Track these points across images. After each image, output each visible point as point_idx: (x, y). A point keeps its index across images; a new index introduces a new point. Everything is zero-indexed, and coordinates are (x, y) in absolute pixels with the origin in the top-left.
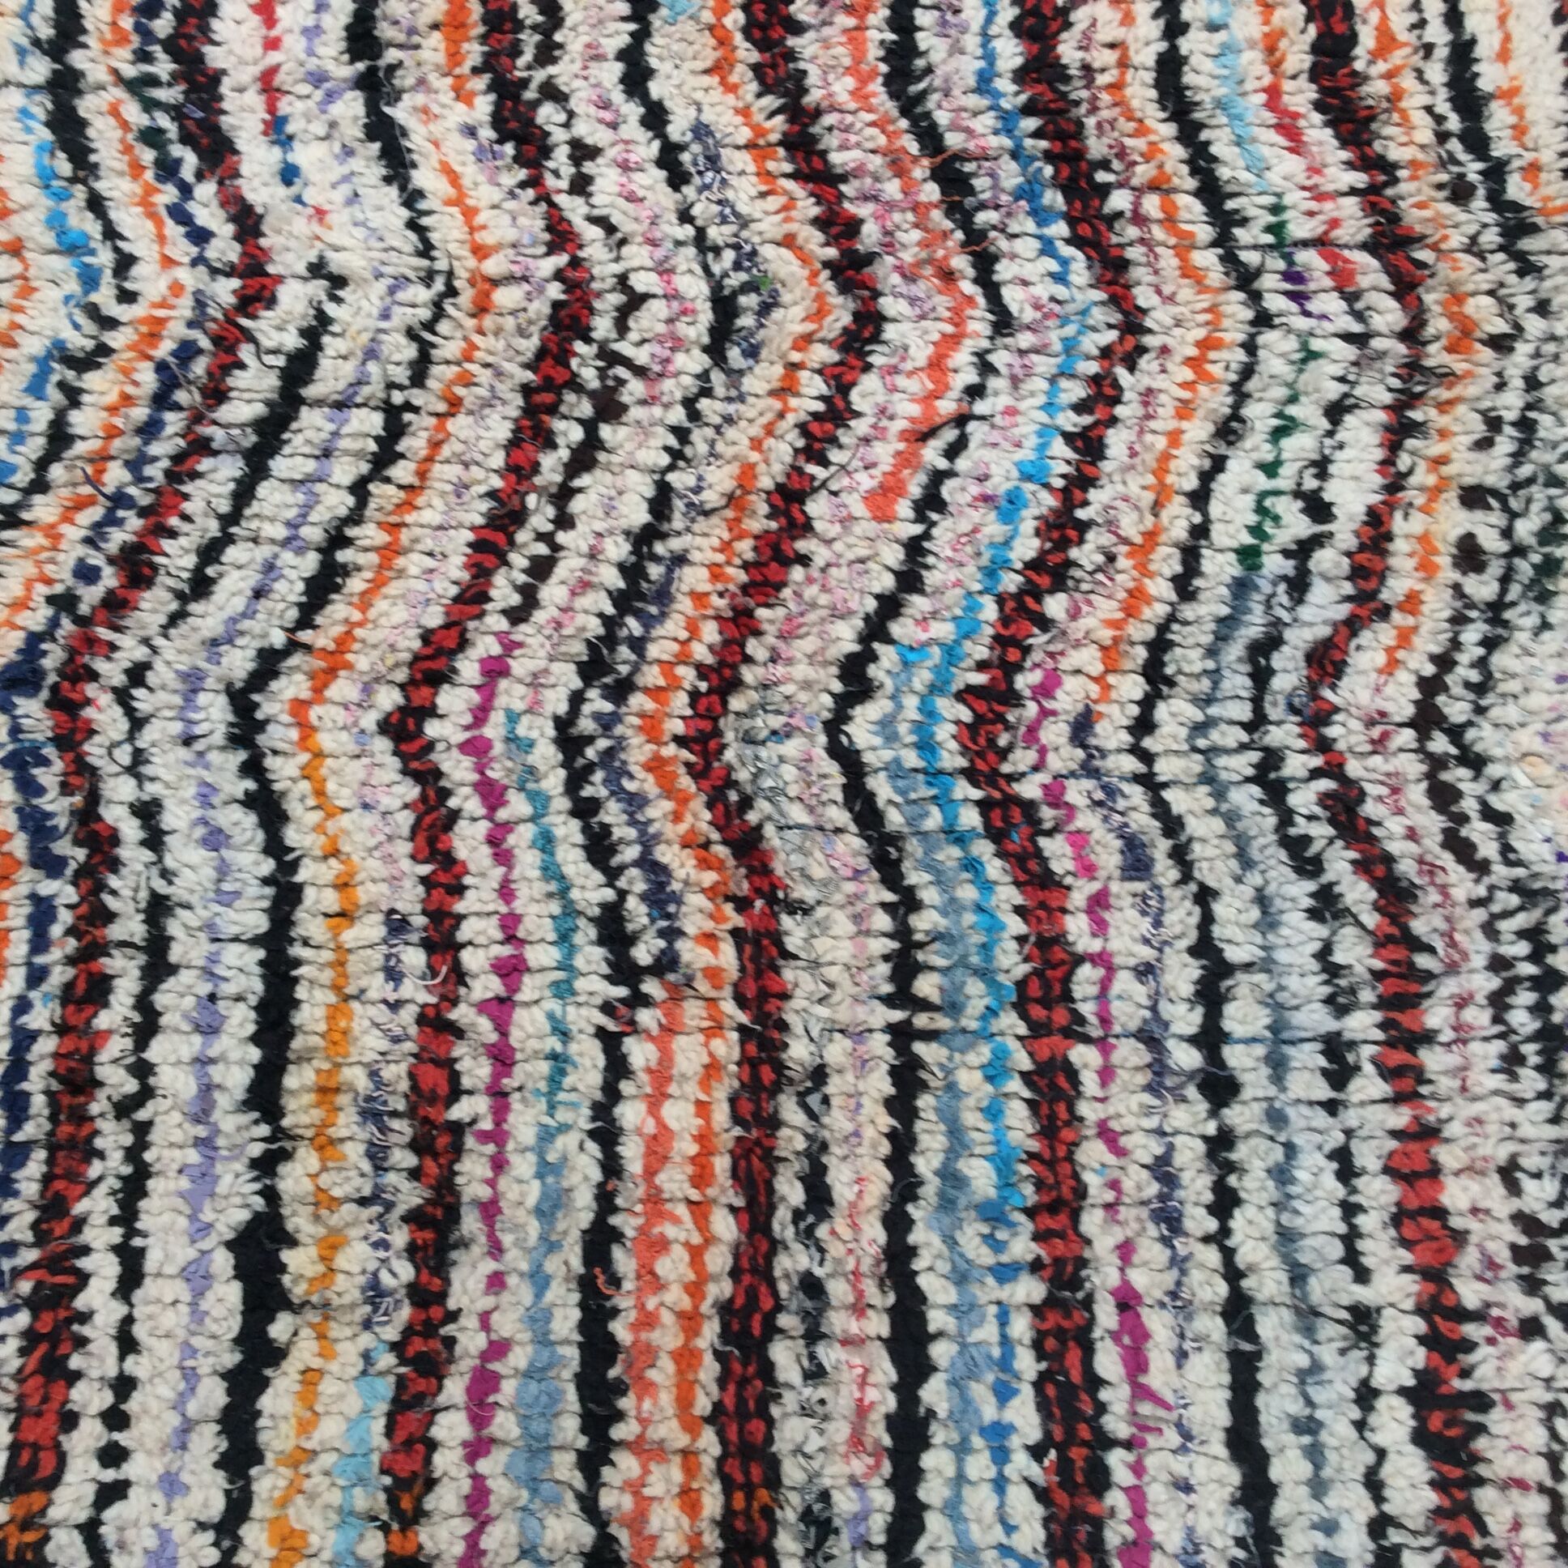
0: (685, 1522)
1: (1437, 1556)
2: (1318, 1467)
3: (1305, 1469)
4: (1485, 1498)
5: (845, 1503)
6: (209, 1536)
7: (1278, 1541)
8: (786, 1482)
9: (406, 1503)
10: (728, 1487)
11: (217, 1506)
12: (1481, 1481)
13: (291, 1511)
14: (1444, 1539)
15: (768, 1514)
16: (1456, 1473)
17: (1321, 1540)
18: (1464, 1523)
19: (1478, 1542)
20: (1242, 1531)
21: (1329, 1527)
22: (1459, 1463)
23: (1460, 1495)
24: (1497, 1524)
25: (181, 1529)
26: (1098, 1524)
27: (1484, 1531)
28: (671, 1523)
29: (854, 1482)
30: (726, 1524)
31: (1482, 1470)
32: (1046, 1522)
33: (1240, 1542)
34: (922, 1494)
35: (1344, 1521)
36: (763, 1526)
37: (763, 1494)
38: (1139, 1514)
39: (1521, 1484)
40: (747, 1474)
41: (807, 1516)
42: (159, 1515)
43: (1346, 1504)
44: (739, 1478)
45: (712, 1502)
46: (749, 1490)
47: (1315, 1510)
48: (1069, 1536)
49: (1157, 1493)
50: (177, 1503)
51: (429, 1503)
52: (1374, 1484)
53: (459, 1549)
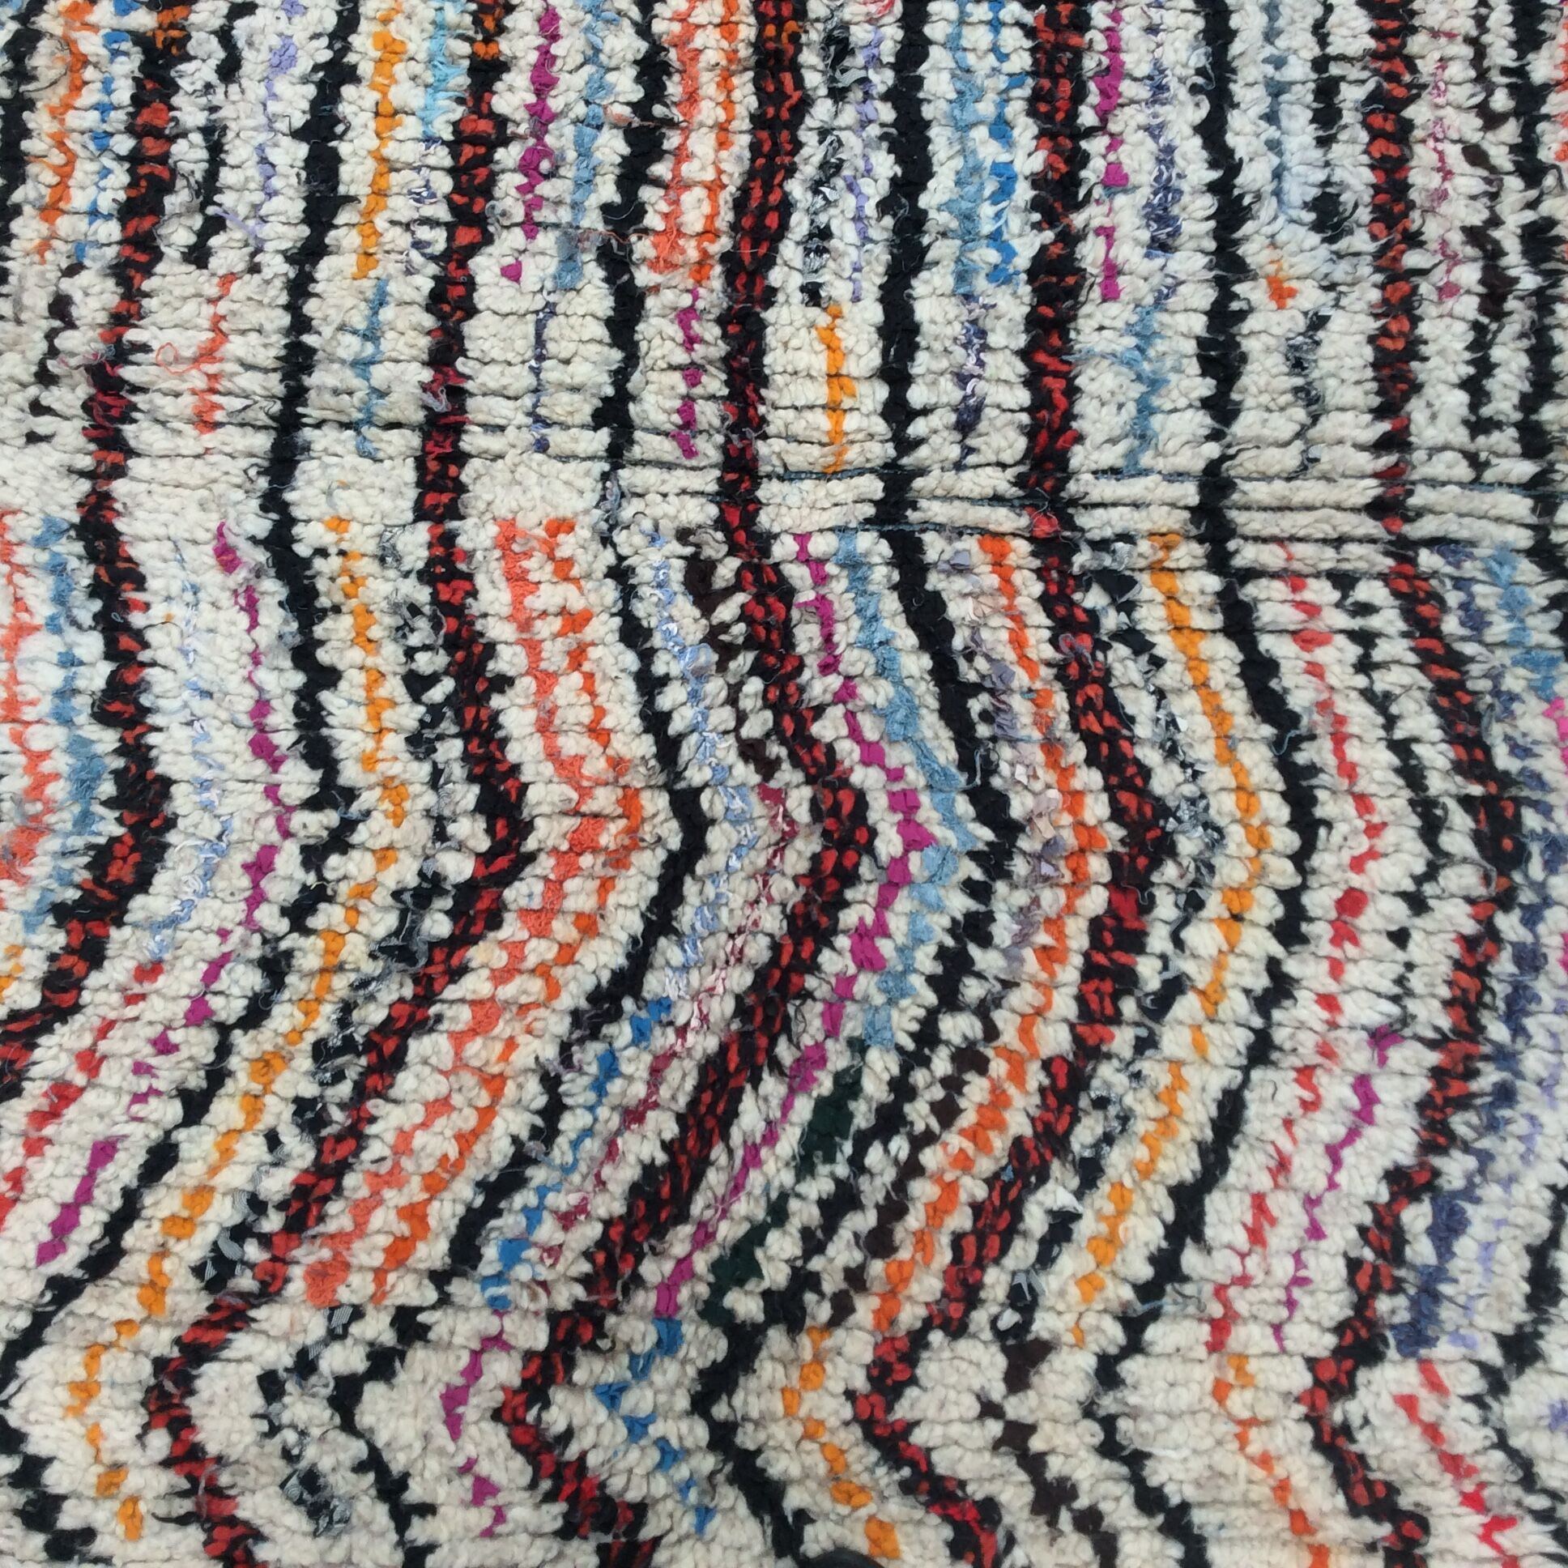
0: (725, 44)
1: (1371, 85)
2: (1272, 19)
3: (1261, 20)
4: (1416, 44)
5: (860, 34)
6: (325, 41)
7: (1234, 71)
8: (812, 15)
9: (489, 24)
10: (762, 19)
11: (331, 22)
12: (1414, 30)
13: (392, 26)
14: (1376, 72)
15: (795, 38)
16: (1395, 24)
17: (1269, 70)
18: (1398, 65)
19: (1407, 78)
20: (1202, 62)
21: (1279, 63)
22: (1398, 17)
23: (1395, 42)
24: (1426, 67)
25: (299, 34)
26: (1078, 54)
27: (1413, 69)
28: (712, 43)
29: (871, 20)
30: (758, 45)
31: (1416, 22)
32: (1033, 51)
33: (1200, 72)
34: (928, 30)
35: (1292, 59)
36: (791, 49)
37: (791, 26)
38: (1114, 50)
39: (1451, 36)
40: (778, 8)
41: (829, 39)
42: (282, 25)
43: (1295, 44)
44: (772, 13)
45: (747, 31)
46: (780, 22)
47: (1269, 51)
48: (1052, 60)
49: (1130, 32)
50: (297, 19)
51: (508, 22)
52: (1320, 31)
53: (533, 57)
